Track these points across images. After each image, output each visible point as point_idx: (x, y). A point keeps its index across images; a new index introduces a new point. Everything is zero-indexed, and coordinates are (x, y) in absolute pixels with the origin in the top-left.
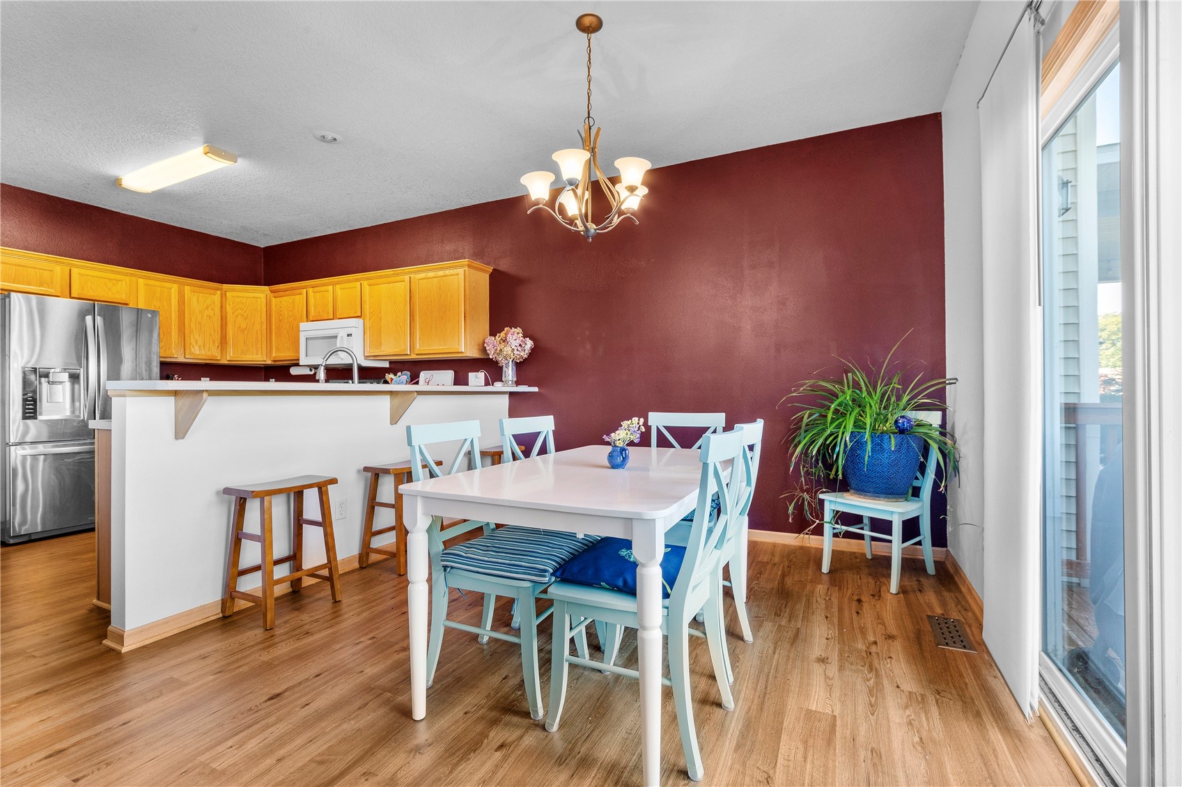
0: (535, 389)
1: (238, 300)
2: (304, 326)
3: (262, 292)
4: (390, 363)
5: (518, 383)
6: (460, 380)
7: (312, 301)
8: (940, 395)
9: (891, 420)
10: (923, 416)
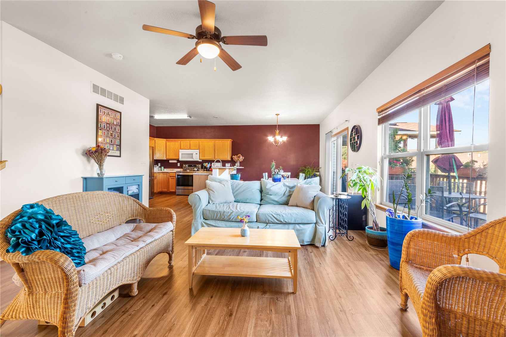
0: (243, 168)
1: (158, 142)
2: (180, 150)
3: (164, 140)
4: (202, 160)
5: (240, 166)
6: (224, 165)
7: (182, 144)
8: (319, 170)
9: (313, 174)
10: (316, 173)
